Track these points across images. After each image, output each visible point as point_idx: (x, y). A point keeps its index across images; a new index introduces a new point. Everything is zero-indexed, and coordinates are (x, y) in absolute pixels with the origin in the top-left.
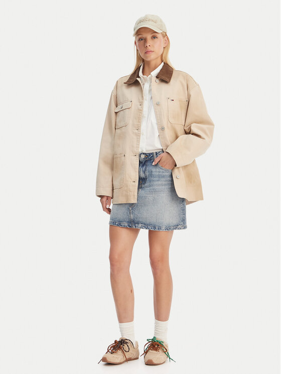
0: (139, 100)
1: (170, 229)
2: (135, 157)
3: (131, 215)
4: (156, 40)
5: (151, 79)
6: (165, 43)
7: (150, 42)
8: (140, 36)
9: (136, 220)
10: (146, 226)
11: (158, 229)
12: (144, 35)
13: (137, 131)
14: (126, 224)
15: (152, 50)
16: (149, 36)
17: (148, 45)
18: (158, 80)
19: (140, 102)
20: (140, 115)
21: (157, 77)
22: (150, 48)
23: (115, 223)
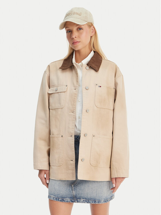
0: (74, 84)
1: (107, 201)
2: (71, 138)
3: (74, 192)
4: (81, 31)
5: (82, 66)
6: (93, 32)
7: (75, 34)
8: (68, 29)
9: (78, 196)
10: (87, 200)
11: (98, 202)
12: (71, 28)
13: (72, 113)
14: (69, 200)
15: (78, 40)
16: (75, 29)
17: (74, 37)
18: (88, 68)
19: (74, 87)
20: (74, 99)
21: (88, 65)
22: (77, 40)
23: (59, 199)
